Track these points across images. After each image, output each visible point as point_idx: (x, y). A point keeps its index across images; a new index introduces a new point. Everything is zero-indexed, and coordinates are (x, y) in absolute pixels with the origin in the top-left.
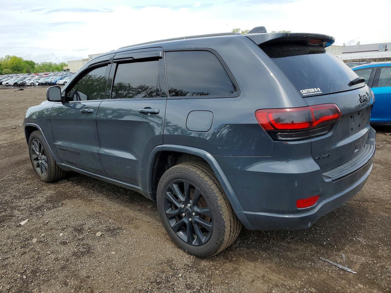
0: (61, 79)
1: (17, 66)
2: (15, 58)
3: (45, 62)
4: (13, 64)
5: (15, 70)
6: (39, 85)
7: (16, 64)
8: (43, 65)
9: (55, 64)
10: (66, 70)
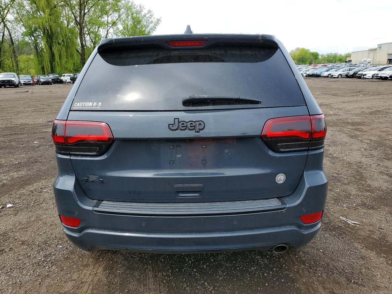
0: (327, 71)
1: (303, 58)
2: (303, 49)
3: (330, 54)
4: (300, 55)
5: (301, 61)
6: (306, 76)
7: (302, 55)
8: (328, 56)
9: (341, 55)
10: (347, 61)
